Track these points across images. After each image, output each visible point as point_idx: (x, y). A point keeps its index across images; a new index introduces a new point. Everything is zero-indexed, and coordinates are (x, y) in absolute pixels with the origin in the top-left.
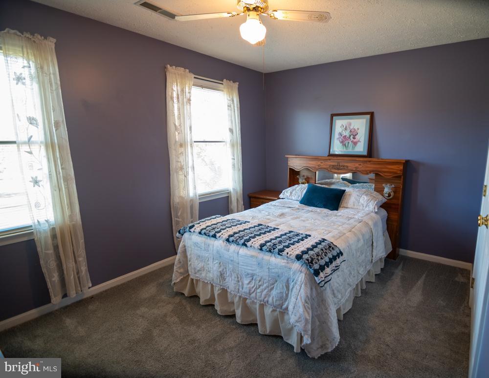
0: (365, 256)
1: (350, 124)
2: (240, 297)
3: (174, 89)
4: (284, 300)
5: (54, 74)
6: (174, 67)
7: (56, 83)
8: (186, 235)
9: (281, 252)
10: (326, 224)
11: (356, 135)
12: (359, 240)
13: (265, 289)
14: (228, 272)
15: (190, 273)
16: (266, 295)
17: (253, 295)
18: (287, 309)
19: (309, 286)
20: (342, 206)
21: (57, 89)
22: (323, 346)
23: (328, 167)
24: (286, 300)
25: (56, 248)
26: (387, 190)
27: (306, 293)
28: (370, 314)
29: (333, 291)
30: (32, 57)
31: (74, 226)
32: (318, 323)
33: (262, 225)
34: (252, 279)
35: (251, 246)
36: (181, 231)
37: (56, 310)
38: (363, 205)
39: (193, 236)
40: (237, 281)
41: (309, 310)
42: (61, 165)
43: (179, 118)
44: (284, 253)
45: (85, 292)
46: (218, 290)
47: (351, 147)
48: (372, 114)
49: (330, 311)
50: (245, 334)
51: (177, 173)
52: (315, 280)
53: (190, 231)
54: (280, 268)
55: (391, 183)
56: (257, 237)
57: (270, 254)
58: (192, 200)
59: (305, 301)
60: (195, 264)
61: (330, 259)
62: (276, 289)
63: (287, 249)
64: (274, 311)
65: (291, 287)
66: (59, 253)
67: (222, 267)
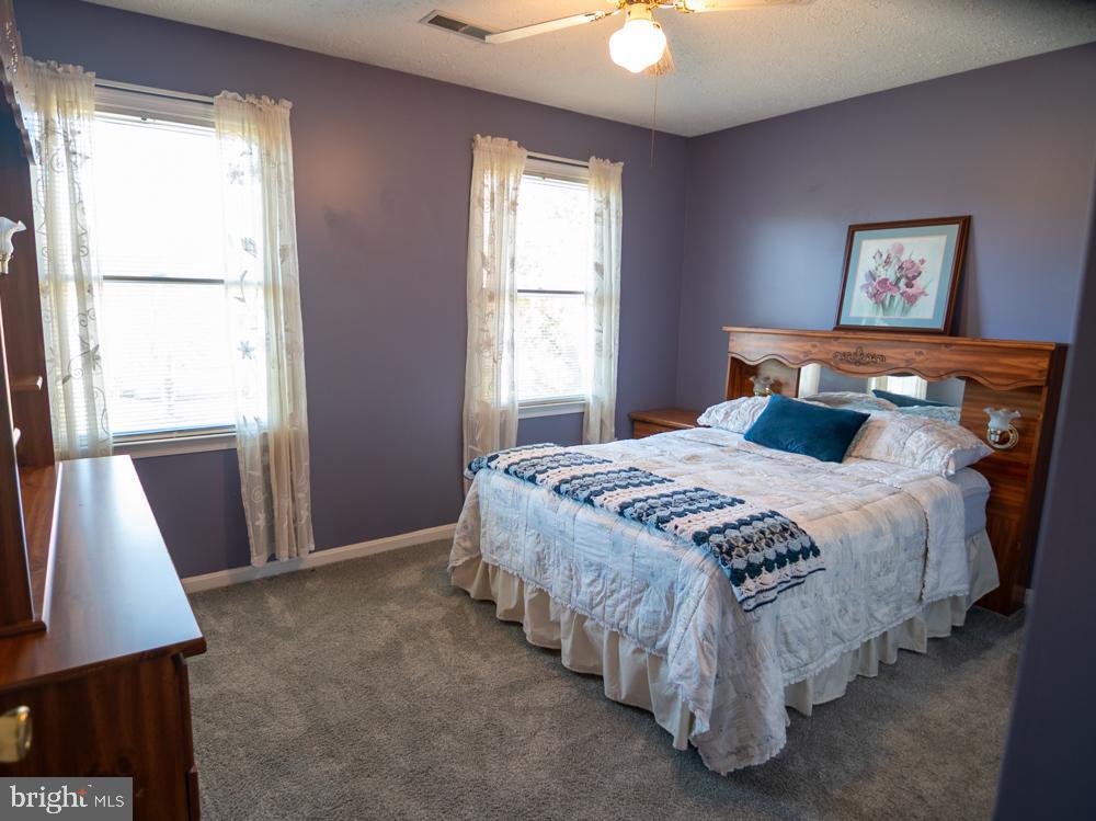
0: (898, 579)
1: (901, 250)
2: (573, 612)
3: (486, 182)
4: (660, 629)
5: (286, 164)
6: (489, 138)
7: (288, 180)
8: (482, 474)
9: (663, 523)
10: (796, 488)
11: (915, 277)
12: (878, 534)
13: (623, 600)
14: (552, 555)
15: (482, 551)
16: (624, 613)
17: (598, 610)
18: (665, 650)
19: (717, 603)
20: (854, 454)
21: (288, 190)
22: (741, 751)
23: (831, 356)
24: (665, 630)
25: (266, 469)
26: (997, 423)
27: (708, 618)
28: (891, 722)
29: (785, 634)
30: (255, 138)
31: (296, 434)
32: (733, 695)
33: (636, 470)
34: (599, 576)
35: (601, 506)
36: (473, 466)
37: (258, 580)
38: (913, 454)
39: (495, 476)
40: (568, 577)
41: (710, 657)
42: (286, 324)
43: (491, 241)
44: (670, 526)
45: (302, 556)
46: (532, 592)
47: (900, 308)
48: (966, 224)
49: (764, 672)
50: (574, 691)
51: (480, 352)
52: (733, 593)
53: (489, 467)
54: (657, 558)
55: (1012, 407)
56: (619, 490)
57: (638, 525)
58: (504, 413)
59: (704, 634)
60: (492, 534)
61: (779, 555)
62: (647, 602)
63: (676, 519)
64: (638, 651)
65: (677, 602)
66: (270, 480)
67: (542, 544)
